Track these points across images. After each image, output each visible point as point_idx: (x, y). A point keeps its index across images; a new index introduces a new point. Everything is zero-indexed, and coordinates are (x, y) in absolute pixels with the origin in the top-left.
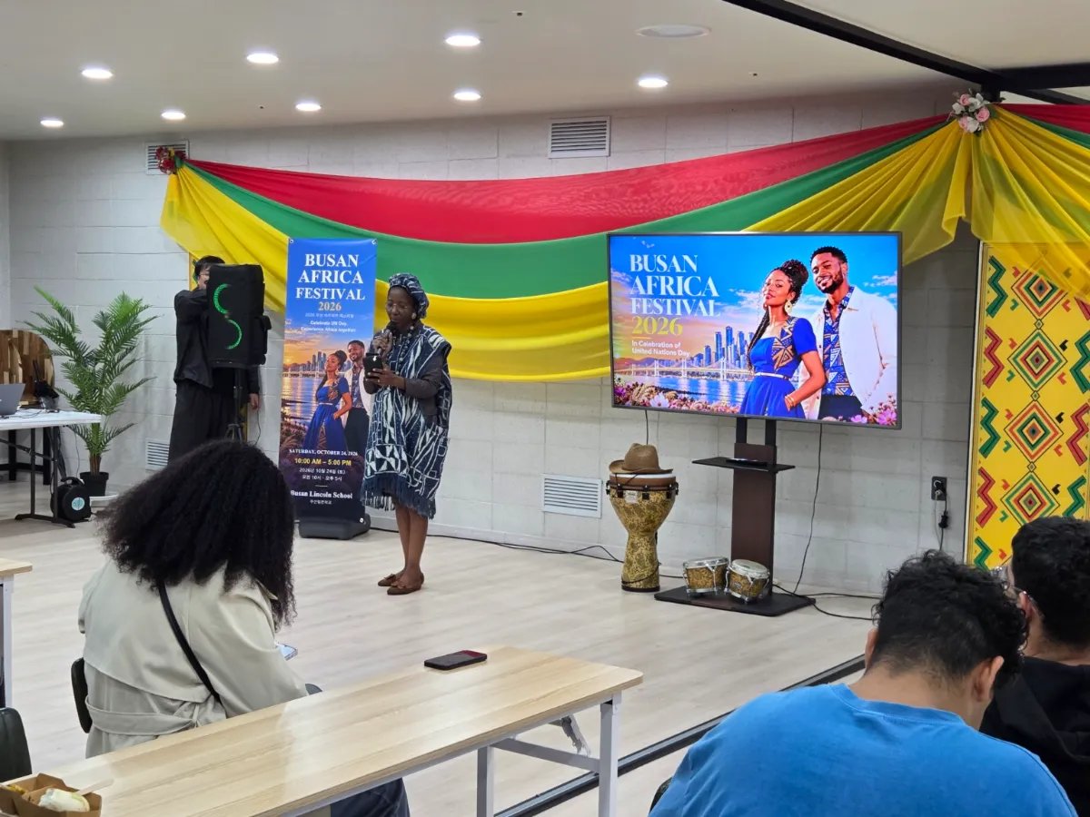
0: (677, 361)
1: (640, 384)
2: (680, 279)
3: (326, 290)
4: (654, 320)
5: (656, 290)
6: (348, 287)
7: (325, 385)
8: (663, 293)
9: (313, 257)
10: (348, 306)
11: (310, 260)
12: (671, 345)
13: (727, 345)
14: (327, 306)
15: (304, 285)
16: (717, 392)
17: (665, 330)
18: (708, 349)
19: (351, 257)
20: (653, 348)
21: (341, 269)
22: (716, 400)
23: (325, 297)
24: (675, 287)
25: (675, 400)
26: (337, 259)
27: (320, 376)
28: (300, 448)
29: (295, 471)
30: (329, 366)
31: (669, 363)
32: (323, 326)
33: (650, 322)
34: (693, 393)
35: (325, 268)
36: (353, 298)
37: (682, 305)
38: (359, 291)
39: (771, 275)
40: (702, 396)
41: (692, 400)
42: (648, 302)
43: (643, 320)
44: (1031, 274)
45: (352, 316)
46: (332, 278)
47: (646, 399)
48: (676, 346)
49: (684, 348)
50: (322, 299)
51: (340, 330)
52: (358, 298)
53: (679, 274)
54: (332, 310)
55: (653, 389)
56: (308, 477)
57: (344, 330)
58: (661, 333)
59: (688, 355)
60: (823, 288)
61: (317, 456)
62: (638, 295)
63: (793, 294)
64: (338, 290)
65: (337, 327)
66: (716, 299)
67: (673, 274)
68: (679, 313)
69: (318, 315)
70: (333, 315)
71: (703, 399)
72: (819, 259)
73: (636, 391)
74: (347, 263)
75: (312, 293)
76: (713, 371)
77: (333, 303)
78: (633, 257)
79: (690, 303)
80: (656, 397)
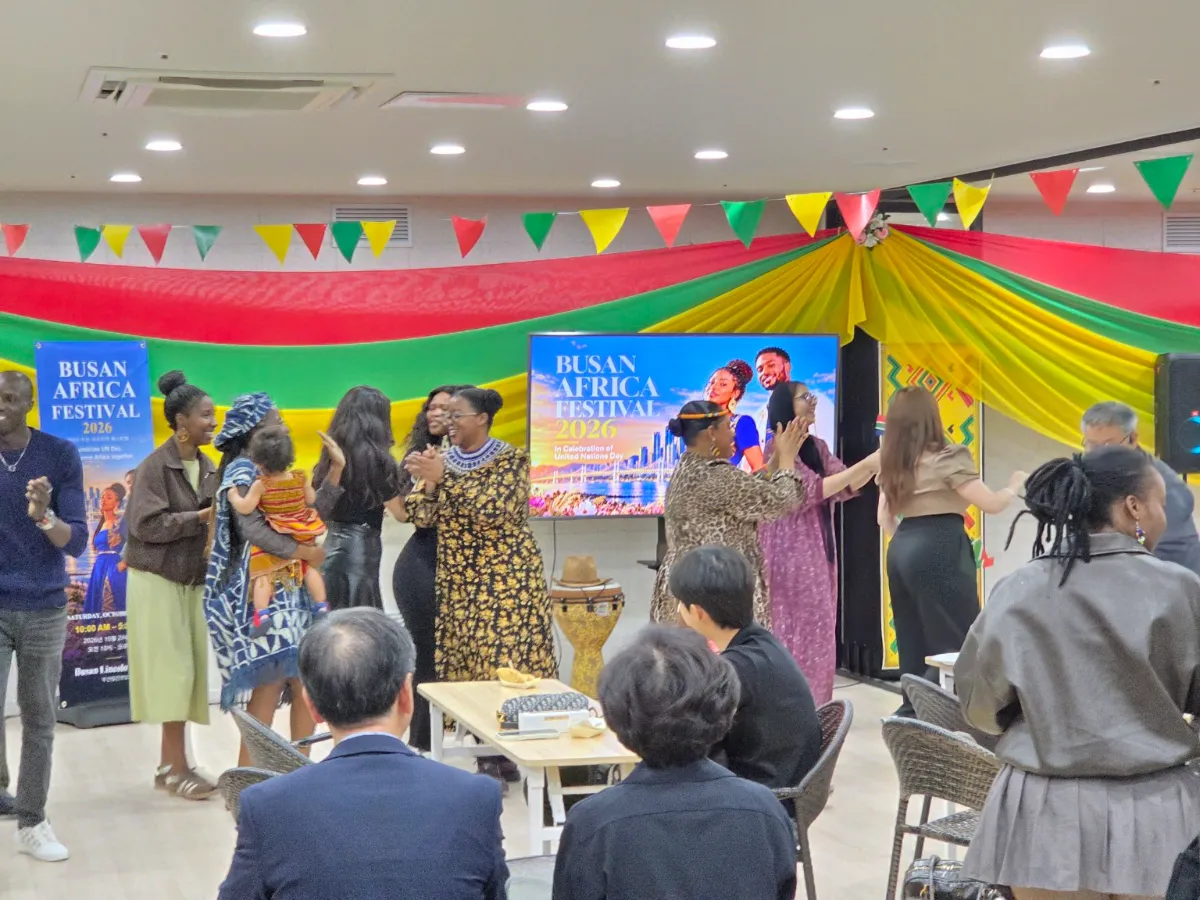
0: (608, 464)
1: (562, 492)
2: (615, 380)
3: (90, 407)
4: (582, 423)
5: (587, 394)
6: (118, 402)
7: (104, 528)
8: (595, 394)
9: (69, 365)
10: (119, 425)
11: (65, 368)
12: (602, 448)
13: (667, 444)
14: (93, 427)
15: (61, 401)
16: (652, 493)
17: (595, 432)
18: (645, 450)
19: (117, 364)
20: (580, 453)
21: (106, 379)
22: (652, 501)
23: (90, 416)
24: (609, 388)
25: (605, 506)
26: (99, 367)
27: (95, 517)
28: (81, 613)
29: (78, 644)
30: (104, 504)
31: (597, 468)
32: (93, 454)
33: (578, 426)
34: (625, 497)
35: (86, 378)
36: (125, 415)
37: (617, 405)
38: (131, 407)
39: (715, 375)
40: (636, 499)
41: (624, 504)
42: (577, 404)
43: (570, 424)
44: (922, 370)
45: (127, 438)
46: (96, 391)
47: (569, 508)
48: (608, 449)
49: (615, 450)
50: (86, 418)
51: (114, 457)
52: (132, 415)
53: (614, 375)
54: (101, 432)
55: (579, 496)
56: (96, 648)
57: (119, 457)
58: (591, 436)
59: (620, 457)
60: (767, 385)
61: (104, 621)
62: (564, 398)
63: (738, 392)
64: (106, 407)
65: (110, 453)
66: (655, 399)
67: (608, 374)
68: (613, 413)
69: (83, 439)
70: (102, 439)
71: (636, 502)
72: (764, 359)
73: (557, 500)
74: (112, 371)
75: (73, 412)
76: (650, 472)
77: (101, 423)
78: (560, 358)
79: (626, 405)
80: (582, 504)
